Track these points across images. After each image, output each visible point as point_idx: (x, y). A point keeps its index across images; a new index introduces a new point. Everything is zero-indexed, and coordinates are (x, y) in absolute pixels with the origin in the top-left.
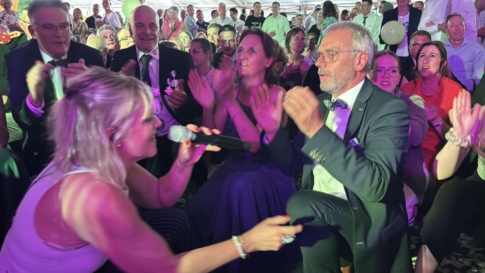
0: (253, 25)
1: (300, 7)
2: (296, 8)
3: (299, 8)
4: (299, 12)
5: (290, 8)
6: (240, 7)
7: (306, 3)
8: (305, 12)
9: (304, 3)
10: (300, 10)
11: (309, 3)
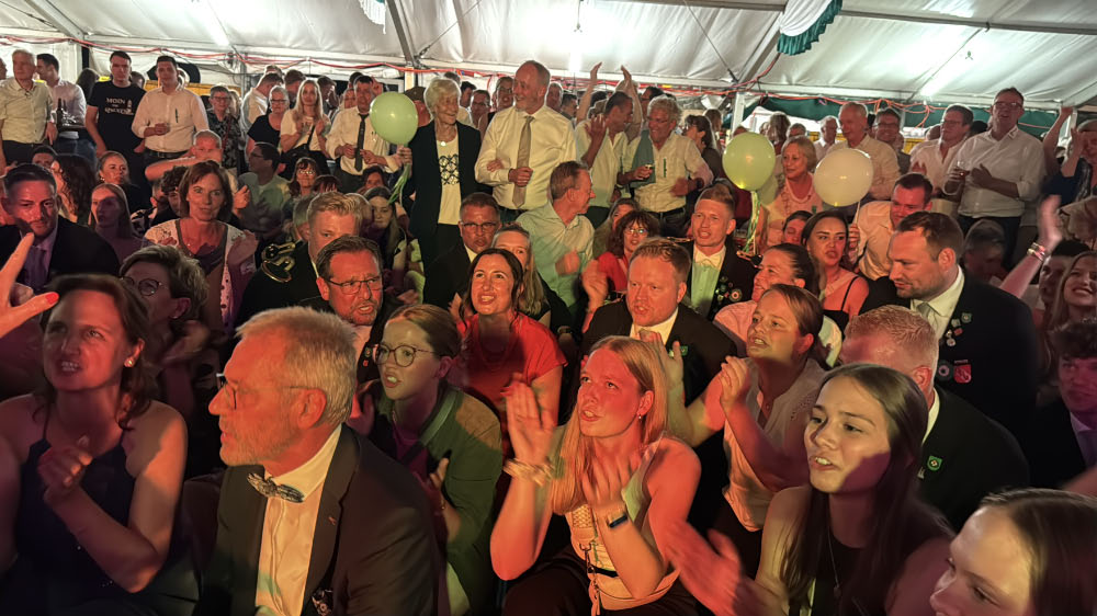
0: (110, 105)
1: (231, 55)
2: (222, 57)
3: (227, 57)
4: (228, 66)
5: (207, 56)
6: (74, 41)
7: (246, 49)
8: (244, 68)
9: (239, 49)
10: (230, 62)
11: (252, 49)
